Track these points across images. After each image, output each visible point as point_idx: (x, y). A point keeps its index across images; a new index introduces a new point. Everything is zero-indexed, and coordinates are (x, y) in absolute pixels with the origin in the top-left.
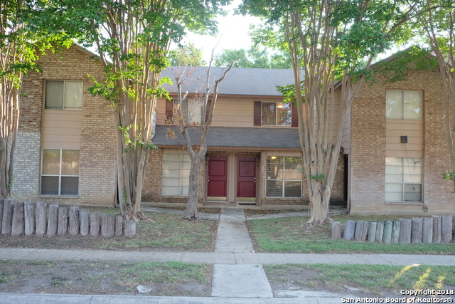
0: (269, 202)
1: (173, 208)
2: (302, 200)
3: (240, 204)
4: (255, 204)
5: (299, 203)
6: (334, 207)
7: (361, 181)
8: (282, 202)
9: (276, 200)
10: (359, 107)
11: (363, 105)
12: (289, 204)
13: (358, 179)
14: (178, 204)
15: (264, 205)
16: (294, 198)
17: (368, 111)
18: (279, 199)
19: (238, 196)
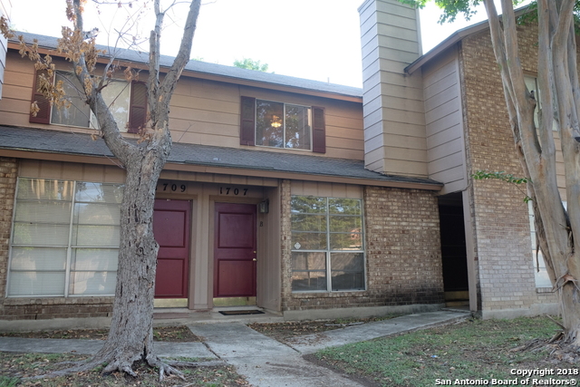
0: (302, 303)
1: (43, 334)
2: (368, 295)
3: (223, 313)
4: (261, 312)
5: (364, 303)
6: (429, 306)
7: (494, 246)
8: (328, 302)
9: (316, 297)
10: (478, 96)
11: (484, 93)
12: (344, 305)
13: (488, 241)
14: (58, 322)
15: (288, 312)
16: (353, 291)
17: (493, 106)
18: (322, 296)
19: (217, 294)
